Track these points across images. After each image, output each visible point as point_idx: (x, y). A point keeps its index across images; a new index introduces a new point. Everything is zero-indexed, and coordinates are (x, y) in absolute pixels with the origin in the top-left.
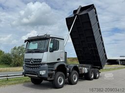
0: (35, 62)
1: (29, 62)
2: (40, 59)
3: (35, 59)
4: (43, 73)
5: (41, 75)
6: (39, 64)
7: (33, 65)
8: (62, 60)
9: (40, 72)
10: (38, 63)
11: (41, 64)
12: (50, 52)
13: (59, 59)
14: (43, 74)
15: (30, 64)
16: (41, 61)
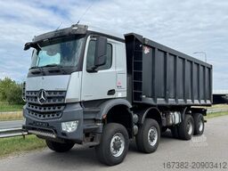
0: (49, 98)
1: (36, 98)
2: (61, 92)
3: (49, 92)
4: (69, 127)
5: (64, 134)
6: (59, 105)
7: (45, 106)
8: (120, 95)
9: (63, 124)
10: (57, 102)
11: (65, 105)
12: (89, 71)
13: (111, 92)
14: (70, 130)
15: (39, 105)
16: (64, 97)
